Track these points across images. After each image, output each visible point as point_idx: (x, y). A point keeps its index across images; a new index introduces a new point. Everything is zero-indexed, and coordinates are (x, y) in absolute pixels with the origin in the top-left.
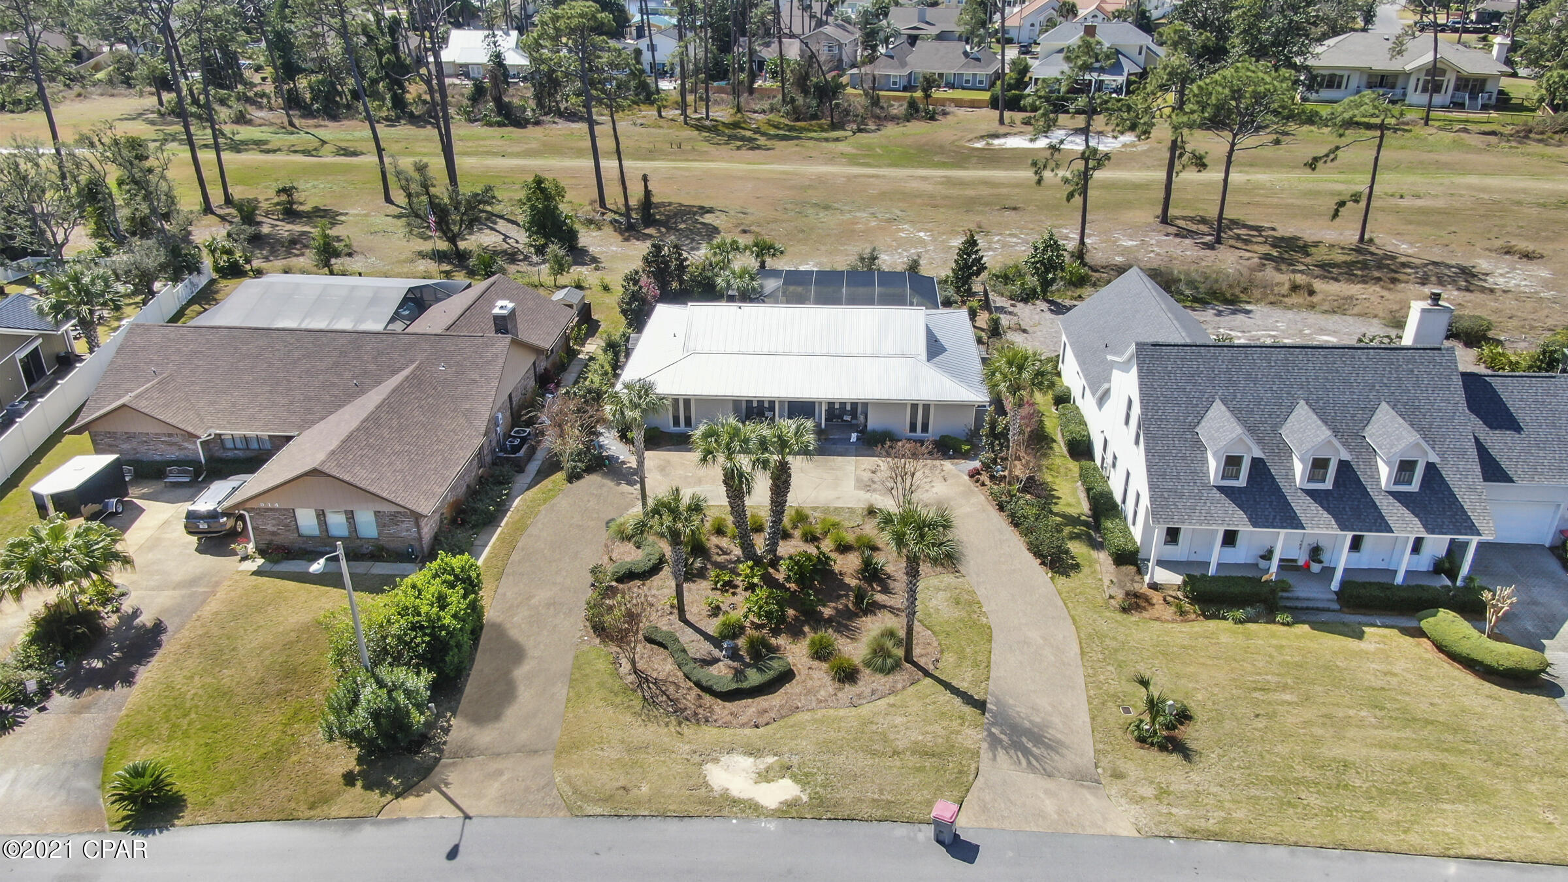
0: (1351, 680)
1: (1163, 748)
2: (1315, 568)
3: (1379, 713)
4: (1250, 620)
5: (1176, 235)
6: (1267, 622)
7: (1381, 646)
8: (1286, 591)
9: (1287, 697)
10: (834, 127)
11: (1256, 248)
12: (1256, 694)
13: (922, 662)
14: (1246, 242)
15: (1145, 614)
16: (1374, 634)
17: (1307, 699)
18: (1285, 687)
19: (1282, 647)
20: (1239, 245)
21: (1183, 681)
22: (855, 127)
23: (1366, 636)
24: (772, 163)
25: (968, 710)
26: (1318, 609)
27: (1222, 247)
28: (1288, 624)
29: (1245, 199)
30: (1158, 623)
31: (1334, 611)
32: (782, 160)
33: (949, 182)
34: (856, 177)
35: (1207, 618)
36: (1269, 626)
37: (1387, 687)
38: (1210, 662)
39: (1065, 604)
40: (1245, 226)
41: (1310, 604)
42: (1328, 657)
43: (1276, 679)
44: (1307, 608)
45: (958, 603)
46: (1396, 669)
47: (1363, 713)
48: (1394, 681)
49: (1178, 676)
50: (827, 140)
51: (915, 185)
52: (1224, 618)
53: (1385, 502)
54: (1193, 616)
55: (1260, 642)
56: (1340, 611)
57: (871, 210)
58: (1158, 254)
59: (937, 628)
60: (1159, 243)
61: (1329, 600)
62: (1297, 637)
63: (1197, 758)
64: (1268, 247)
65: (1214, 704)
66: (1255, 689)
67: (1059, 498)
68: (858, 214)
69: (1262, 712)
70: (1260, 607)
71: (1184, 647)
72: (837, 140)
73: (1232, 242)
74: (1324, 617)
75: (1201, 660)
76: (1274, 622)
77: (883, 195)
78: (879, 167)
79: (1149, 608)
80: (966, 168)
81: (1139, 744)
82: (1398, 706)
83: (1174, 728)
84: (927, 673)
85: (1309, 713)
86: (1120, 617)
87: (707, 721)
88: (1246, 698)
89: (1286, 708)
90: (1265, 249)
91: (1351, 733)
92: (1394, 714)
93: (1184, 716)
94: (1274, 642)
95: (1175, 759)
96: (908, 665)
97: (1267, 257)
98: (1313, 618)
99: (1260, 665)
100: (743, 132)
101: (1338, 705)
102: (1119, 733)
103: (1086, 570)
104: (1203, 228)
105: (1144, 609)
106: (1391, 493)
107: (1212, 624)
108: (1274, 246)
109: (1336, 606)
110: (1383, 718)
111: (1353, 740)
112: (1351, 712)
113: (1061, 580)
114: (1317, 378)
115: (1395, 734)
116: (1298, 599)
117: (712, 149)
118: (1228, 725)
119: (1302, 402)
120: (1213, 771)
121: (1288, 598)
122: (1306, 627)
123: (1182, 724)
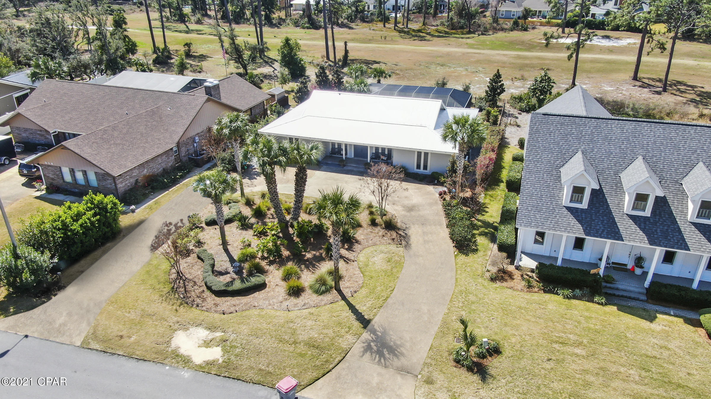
0: (633, 348)
1: (470, 369)
2: (638, 271)
3: (643, 373)
4: (575, 297)
5: (640, 86)
6: (588, 301)
7: (667, 328)
8: (611, 283)
9: (578, 351)
10: (469, 32)
11: (687, 96)
12: (556, 346)
13: (345, 292)
14: (682, 92)
15: (505, 284)
16: (664, 320)
17: (593, 355)
18: (580, 344)
19: (590, 318)
20: (677, 93)
21: (507, 329)
22: (480, 33)
23: (657, 320)
24: (428, 46)
25: (357, 324)
26: (630, 298)
27: (666, 93)
28: (602, 304)
29: (692, 73)
30: (511, 290)
31: (642, 300)
32: (434, 45)
33: (519, 57)
34: (468, 53)
35: (545, 292)
36: (588, 304)
37: (658, 356)
38: (533, 320)
39: (456, 271)
40: (685, 85)
41: (625, 294)
42: (622, 330)
43: (576, 338)
44: (622, 296)
45: (389, 261)
46: (671, 346)
47: (631, 372)
48: (666, 353)
49: (506, 325)
50: (462, 38)
51: (498, 58)
52: (557, 294)
53: (688, 229)
54: (536, 289)
55: (576, 312)
56: (646, 301)
57: (466, 67)
58: (624, 95)
59: (367, 274)
60: (627, 90)
61: (640, 293)
62: (605, 313)
63: (490, 381)
64: (695, 96)
65: (521, 346)
66: (556, 342)
67: (487, 212)
68: (458, 69)
69: (554, 358)
70: (586, 291)
71: (520, 308)
72: (468, 38)
73: (674, 92)
74: (631, 303)
75: (528, 317)
76: (592, 301)
77: (478, 62)
78: (484, 49)
79: (509, 280)
80: (532, 52)
81: (455, 364)
82: (661, 371)
83: (484, 357)
84: (344, 298)
85: (588, 365)
86: (487, 283)
87: (198, 306)
88: (546, 347)
89: (574, 358)
90: (694, 96)
91: (616, 384)
92: (655, 376)
93: (495, 351)
94: (586, 314)
95: (476, 378)
96: (335, 291)
97: (693, 101)
98: (624, 303)
99: (568, 327)
100: (421, 34)
101: (614, 363)
102: (446, 354)
103: (480, 254)
104: (658, 84)
105: (506, 281)
106: (694, 224)
107: (548, 296)
108: (699, 95)
109: (644, 298)
110: (645, 377)
111: (615, 389)
112: (622, 369)
113: (462, 257)
114: (655, 142)
115: (649, 391)
116: (617, 289)
117: (401, 40)
118: (524, 363)
119: (640, 158)
120: (497, 392)
121: (610, 288)
122: (615, 308)
123: (491, 355)
